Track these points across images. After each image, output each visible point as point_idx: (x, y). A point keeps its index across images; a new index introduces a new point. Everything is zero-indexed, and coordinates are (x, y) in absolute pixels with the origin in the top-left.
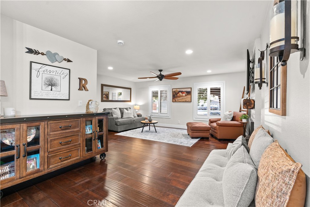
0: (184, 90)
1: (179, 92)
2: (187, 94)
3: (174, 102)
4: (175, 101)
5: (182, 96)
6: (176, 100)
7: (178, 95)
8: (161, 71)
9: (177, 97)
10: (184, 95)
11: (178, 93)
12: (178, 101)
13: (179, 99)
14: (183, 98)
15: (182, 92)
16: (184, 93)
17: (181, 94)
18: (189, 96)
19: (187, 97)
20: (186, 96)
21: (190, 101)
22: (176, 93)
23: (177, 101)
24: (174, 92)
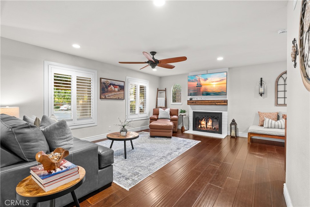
0: (117, 83)
1: (111, 84)
2: (120, 90)
3: (103, 99)
4: (105, 98)
5: (114, 91)
6: (107, 96)
7: (109, 88)
8: (153, 53)
9: (107, 91)
10: (116, 89)
11: (109, 86)
12: (110, 97)
13: (110, 95)
14: (115, 94)
15: (114, 85)
16: (117, 88)
17: (113, 88)
18: (122, 92)
19: (120, 93)
20: (118, 91)
21: (123, 98)
22: (106, 86)
23: (108, 98)
24: (104, 83)
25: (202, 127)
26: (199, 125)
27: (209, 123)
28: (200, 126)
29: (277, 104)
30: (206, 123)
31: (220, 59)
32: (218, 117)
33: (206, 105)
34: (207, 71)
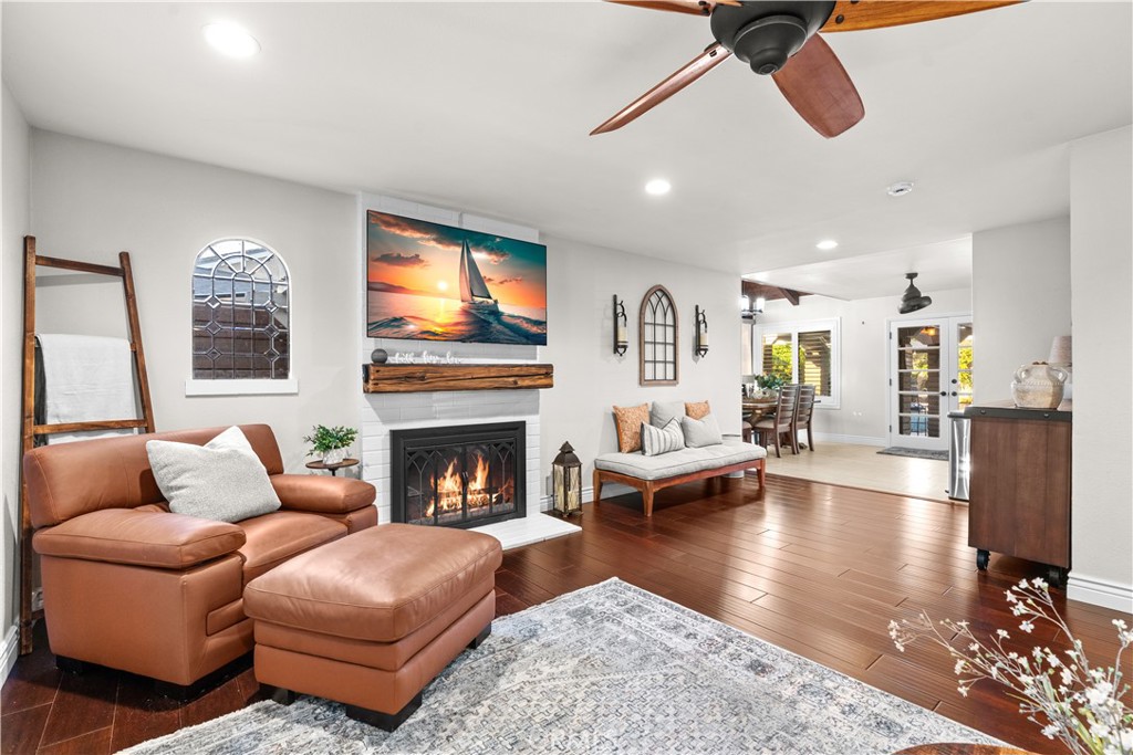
25: (445, 507)
26: (426, 505)
27: (475, 479)
28: (431, 510)
29: (642, 381)
30: (465, 484)
31: (658, 187)
32: (511, 444)
33: (475, 389)
34: (461, 215)
